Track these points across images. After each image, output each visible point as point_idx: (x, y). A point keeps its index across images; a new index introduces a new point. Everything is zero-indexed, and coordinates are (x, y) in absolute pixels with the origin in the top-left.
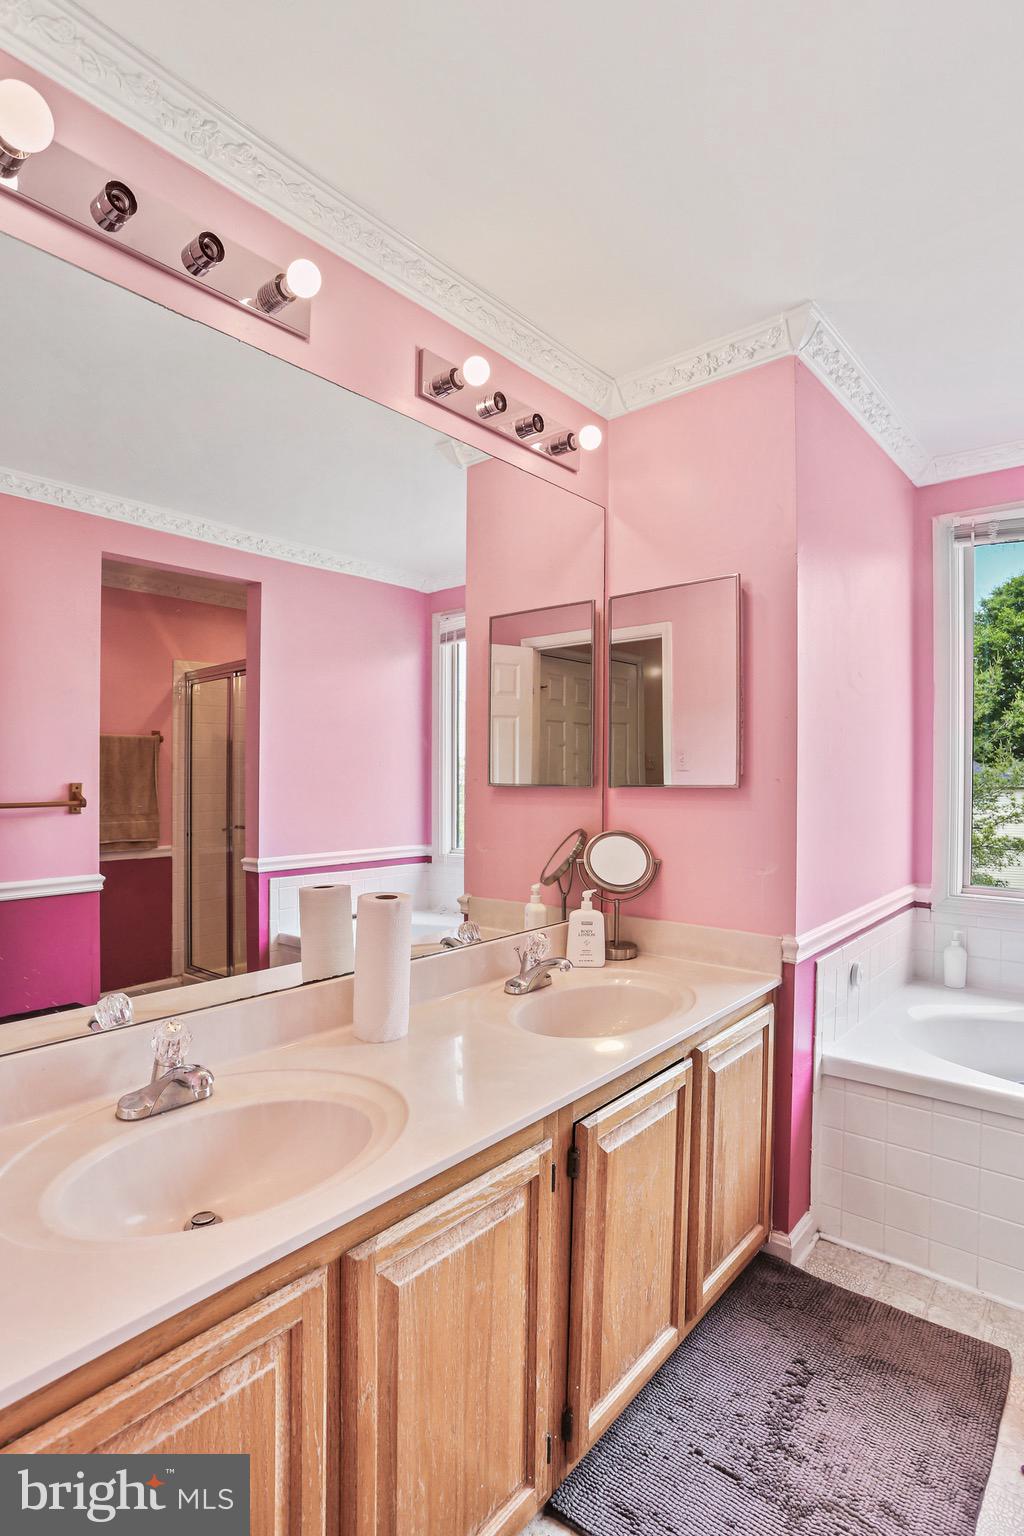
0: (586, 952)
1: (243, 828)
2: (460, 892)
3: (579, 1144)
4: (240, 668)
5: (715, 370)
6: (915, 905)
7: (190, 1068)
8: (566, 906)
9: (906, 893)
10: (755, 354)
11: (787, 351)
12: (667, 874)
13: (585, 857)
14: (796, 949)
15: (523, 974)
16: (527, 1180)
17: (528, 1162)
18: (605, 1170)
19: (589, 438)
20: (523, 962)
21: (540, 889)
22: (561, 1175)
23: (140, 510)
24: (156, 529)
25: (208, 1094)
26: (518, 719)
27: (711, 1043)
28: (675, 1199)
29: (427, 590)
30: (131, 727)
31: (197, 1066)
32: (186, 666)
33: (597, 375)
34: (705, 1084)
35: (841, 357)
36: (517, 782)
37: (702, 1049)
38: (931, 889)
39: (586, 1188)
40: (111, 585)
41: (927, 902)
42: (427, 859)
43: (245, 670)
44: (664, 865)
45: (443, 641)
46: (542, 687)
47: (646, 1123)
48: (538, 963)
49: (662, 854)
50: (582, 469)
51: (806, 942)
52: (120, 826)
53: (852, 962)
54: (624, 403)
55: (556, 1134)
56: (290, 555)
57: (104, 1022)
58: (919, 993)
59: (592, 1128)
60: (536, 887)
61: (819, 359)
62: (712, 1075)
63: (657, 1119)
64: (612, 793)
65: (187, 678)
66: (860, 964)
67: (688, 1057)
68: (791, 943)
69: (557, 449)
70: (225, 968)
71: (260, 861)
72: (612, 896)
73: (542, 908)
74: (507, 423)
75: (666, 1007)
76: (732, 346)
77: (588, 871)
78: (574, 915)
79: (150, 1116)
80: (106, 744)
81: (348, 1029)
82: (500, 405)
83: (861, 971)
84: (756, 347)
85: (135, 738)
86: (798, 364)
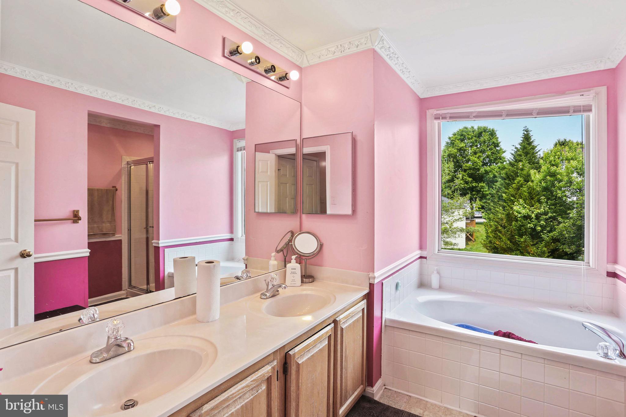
0: (294, 280)
1: (153, 227)
2: (243, 255)
3: (288, 361)
4: (151, 160)
5: (344, 51)
6: (421, 257)
7: (123, 339)
8: (286, 261)
9: (417, 253)
10: (359, 46)
11: (370, 46)
12: (325, 248)
13: (293, 242)
14: (374, 278)
15: (267, 290)
16: (266, 378)
17: (267, 370)
18: (299, 370)
19: (294, 75)
20: (268, 285)
21: (275, 255)
22: (281, 374)
23: (105, 93)
24: (113, 101)
25: (132, 349)
26: (269, 182)
27: (341, 317)
28: (328, 379)
29: (231, 130)
30: (103, 184)
31: (127, 338)
32: (129, 159)
33: (297, 50)
34: (339, 333)
35: (391, 49)
36: (268, 211)
37: (337, 319)
38: (426, 252)
39: (291, 378)
40: (92, 123)
41: (425, 256)
42: (232, 240)
43: (153, 161)
44: (324, 244)
45: (238, 151)
46: (278, 170)
47: (316, 350)
48: (273, 286)
49: (323, 241)
50: (292, 86)
51: (378, 275)
52: (98, 227)
53: (396, 281)
54: (308, 61)
55: (279, 358)
56: (173, 114)
57: (85, 320)
58: (422, 291)
59: (293, 354)
60: (273, 254)
61: (383, 50)
62: (342, 329)
63: (320, 348)
64: (304, 216)
65: (128, 163)
66: (400, 282)
67: (332, 323)
68: (373, 276)
69: (281, 79)
70: (146, 286)
71: (160, 242)
72: (304, 258)
73: (276, 263)
74: (260, 68)
75: (324, 303)
76: (350, 42)
77: (294, 248)
78: (288, 265)
79: (106, 360)
80: (91, 192)
81: (194, 317)
82: (258, 61)
83: (400, 284)
84: (359, 44)
85: (104, 189)
86: (374, 51)
